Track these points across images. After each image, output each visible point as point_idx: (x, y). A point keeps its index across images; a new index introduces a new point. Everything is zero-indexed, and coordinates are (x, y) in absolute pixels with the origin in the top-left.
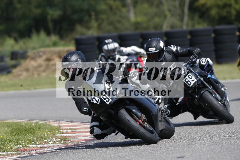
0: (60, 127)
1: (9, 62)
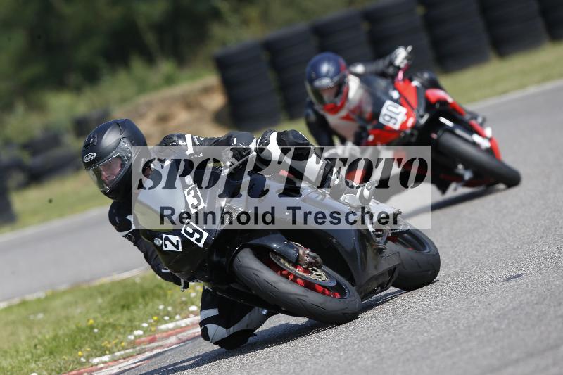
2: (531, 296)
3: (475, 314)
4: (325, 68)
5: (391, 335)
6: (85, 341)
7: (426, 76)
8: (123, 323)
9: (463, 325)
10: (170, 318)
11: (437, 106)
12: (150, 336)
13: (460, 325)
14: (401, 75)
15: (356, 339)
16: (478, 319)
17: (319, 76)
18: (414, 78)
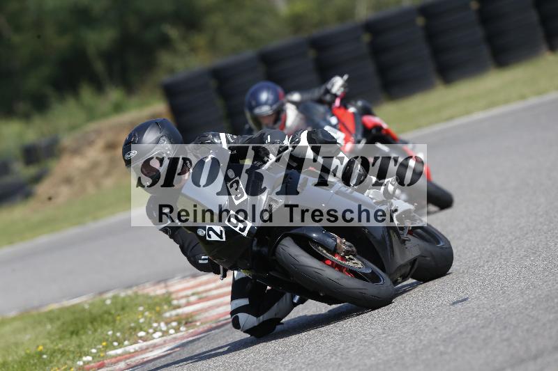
0: (170, 294)
1: (22, 171)
2: (477, 320)
3: (422, 338)
4: (264, 96)
5: (338, 359)
6: (34, 368)
7: (360, 103)
8: (72, 349)
9: (410, 349)
10: (119, 344)
11: (374, 131)
12: (98, 361)
13: (407, 349)
14: (338, 102)
15: (304, 363)
16: (425, 342)
17: (259, 104)
18: (348, 106)
